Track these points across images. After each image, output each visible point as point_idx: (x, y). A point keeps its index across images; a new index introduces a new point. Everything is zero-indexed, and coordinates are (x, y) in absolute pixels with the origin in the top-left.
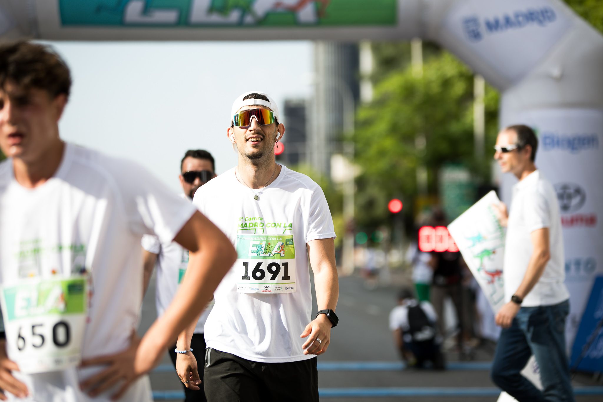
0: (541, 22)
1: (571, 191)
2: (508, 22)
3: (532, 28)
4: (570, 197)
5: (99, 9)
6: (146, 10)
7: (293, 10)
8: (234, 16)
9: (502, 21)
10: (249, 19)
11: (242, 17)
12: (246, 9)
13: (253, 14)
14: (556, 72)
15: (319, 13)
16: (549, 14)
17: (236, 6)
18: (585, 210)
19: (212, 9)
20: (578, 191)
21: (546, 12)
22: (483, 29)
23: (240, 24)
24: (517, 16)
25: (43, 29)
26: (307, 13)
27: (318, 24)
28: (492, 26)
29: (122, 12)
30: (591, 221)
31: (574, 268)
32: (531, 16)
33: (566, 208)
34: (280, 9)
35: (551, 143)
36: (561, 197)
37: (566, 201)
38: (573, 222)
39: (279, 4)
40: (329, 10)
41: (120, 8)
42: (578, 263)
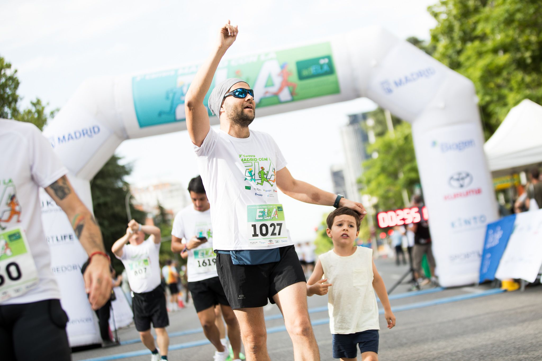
1: (464, 175)
2: (407, 80)
3: (423, 81)
4: (463, 179)
5: (160, 114)
7: (276, 95)
9: (404, 80)
14: (441, 105)
15: (292, 94)
16: (431, 71)
18: (474, 186)
20: (468, 175)
21: (429, 69)
22: (393, 86)
24: (412, 75)
25: (129, 133)
26: (285, 95)
27: (293, 100)
28: (398, 84)
29: (174, 113)
30: (479, 191)
31: (472, 221)
32: (420, 74)
33: (462, 186)
34: (268, 95)
35: (446, 148)
36: (458, 180)
37: (461, 182)
38: (468, 193)
39: (267, 92)
40: (297, 90)
41: (172, 111)
42: (475, 218)
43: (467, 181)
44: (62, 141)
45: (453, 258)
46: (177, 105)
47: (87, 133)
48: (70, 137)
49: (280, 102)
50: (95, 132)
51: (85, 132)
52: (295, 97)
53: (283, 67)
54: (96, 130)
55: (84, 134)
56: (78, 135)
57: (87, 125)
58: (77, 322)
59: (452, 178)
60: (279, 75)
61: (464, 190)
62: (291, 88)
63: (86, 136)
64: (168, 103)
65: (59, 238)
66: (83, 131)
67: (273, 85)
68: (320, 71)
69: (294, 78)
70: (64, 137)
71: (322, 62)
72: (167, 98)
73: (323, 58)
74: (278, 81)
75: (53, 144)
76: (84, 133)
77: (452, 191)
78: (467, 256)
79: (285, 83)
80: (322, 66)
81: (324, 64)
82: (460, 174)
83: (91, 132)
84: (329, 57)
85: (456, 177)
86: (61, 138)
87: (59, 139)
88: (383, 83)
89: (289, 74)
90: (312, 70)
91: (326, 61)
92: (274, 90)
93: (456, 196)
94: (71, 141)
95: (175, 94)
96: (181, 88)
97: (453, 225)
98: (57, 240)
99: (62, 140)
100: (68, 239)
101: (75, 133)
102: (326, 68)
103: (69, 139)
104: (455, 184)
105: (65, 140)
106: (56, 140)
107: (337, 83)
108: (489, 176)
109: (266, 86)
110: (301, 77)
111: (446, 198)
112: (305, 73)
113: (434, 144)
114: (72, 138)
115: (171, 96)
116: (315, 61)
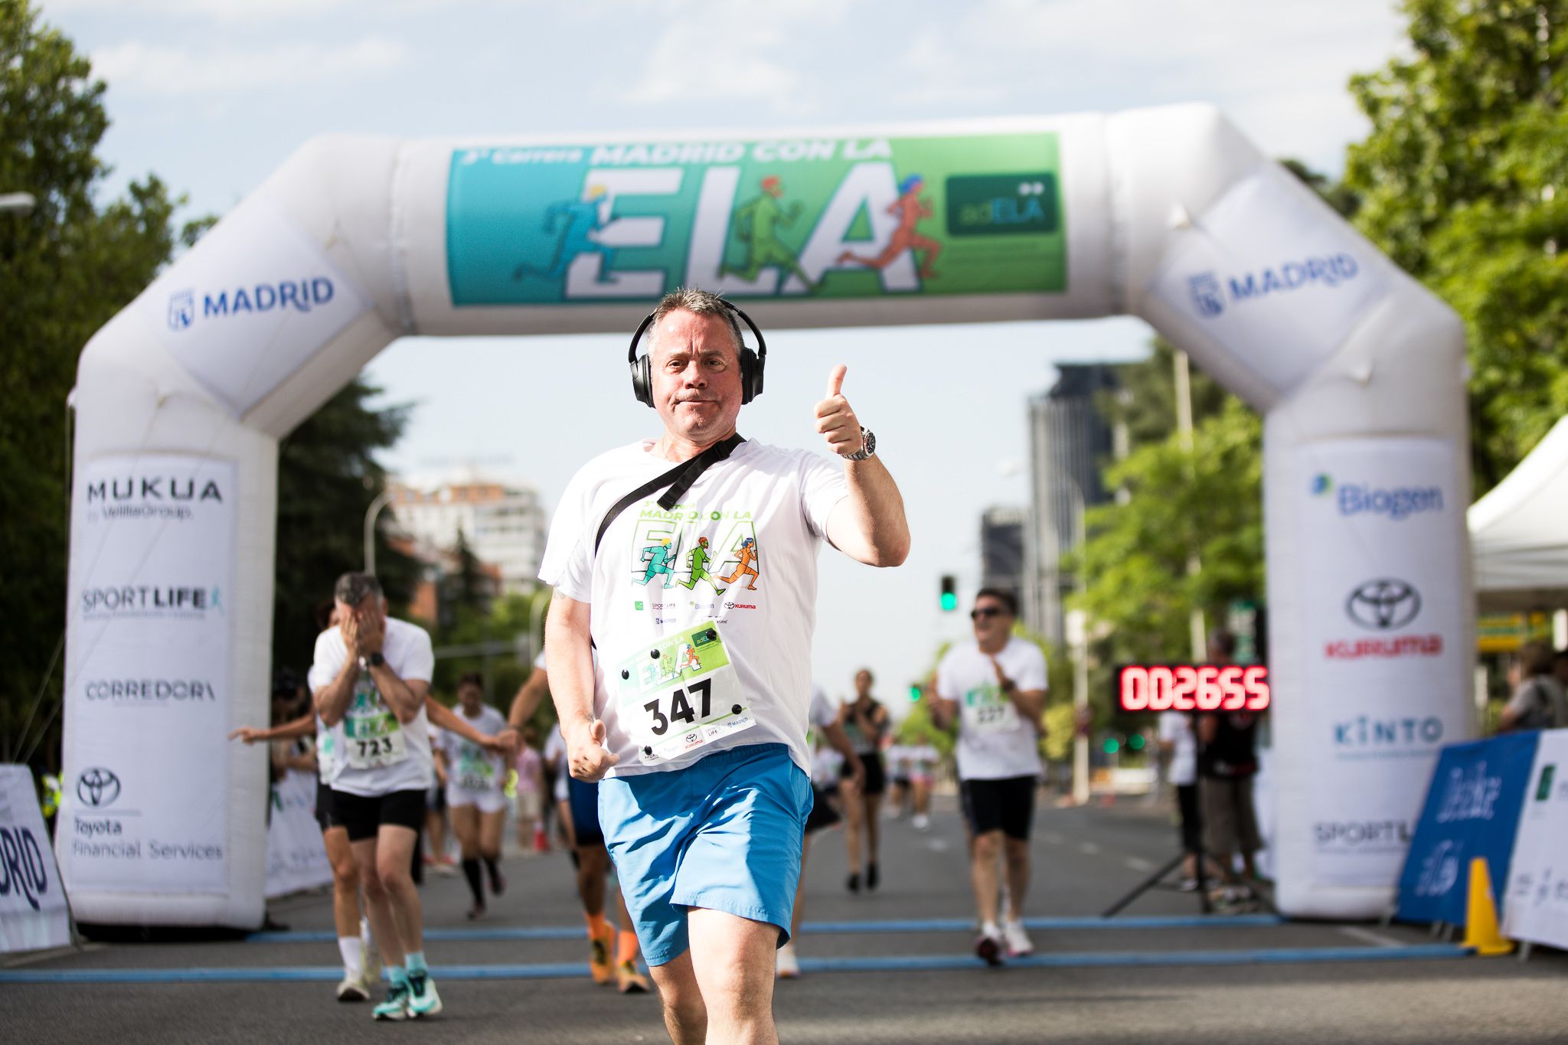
0: (1330, 281)
1: (1396, 591)
2: (1270, 282)
3: (1315, 292)
4: (1391, 601)
5: (520, 272)
6: (604, 274)
7: (874, 267)
8: (766, 280)
9: (1259, 280)
10: (793, 285)
11: (781, 282)
12: (787, 267)
13: (802, 277)
14: (1361, 372)
15: (922, 271)
16: (1347, 267)
17: (769, 262)
18: (1418, 628)
19: (724, 269)
20: (1408, 591)
21: (1340, 260)
22: (1225, 293)
23: (778, 295)
24: (1286, 269)
25: (420, 314)
26: (900, 272)
27: (919, 292)
28: (1243, 289)
29: (564, 276)
30: (1432, 646)
31: (1400, 732)
32: (1312, 271)
33: (1384, 623)
34: (849, 264)
35: (1354, 501)
36: (1376, 602)
37: (1384, 610)
38: (1398, 647)
39: (847, 256)
40: (938, 265)
41: (558, 269)
42: (1409, 724)
43: (1403, 609)
44: (216, 310)
45: (1326, 833)
46: (575, 254)
47: (293, 296)
48: (241, 301)
49: (884, 292)
50: (317, 298)
51: (288, 291)
52: (929, 284)
53: (907, 187)
54: (323, 291)
55: (284, 299)
56: (266, 297)
57: (299, 273)
58: (178, 853)
59: (1358, 594)
60: (890, 210)
61: (1388, 636)
62: (920, 255)
63: (289, 303)
64: (550, 243)
65: (164, 597)
66: (282, 288)
67: (869, 237)
68: (1014, 217)
69: (934, 226)
70: (223, 298)
71: (1025, 189)
72: (549, 228)
73: (1031, 178)
74: (884, 226)
75: (188, 316)
76: (285, 294)
77: (1354, 634)
78: (1368, 832)
79: (905, 238)
80: (1022, 202)
81: (1031, 196)
82: (1383, 585)
83: (306, 296)
84: (1049, 181)
85: (1370, 592)
86: (215, 299)
87: (208, 300)
88: (1195, 281)
89: (923, 210)
90: (993, 210)
91: (1038, 188)
92: (868, 251)
93: (1362, 649)
94: (243, 313)
95: (573, 217)
96: (595, 204)
97: (1340, 734)
98: (157, 601)
99: (216, 305)
100: (188, 605)
101: (258, 291)
102: (1033, 210)
103: (236, 307)
104: (1365, 611)
105: (225, 310)
106: (199, 304)
107: (1060, 258)
108: (1470, 605)
109: (847, 238)
110: (956, 226)
111: (1331, 651)
112: (970, 215)
113: (1322, 484)
114: (247, 305)
115: (560, 222)
116: (1003, 185)
